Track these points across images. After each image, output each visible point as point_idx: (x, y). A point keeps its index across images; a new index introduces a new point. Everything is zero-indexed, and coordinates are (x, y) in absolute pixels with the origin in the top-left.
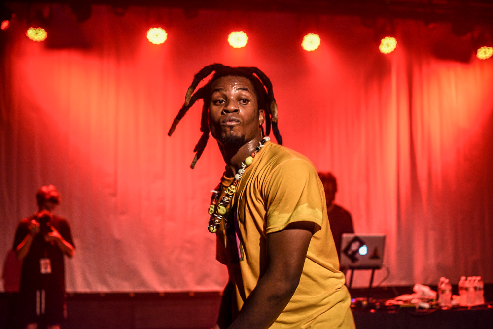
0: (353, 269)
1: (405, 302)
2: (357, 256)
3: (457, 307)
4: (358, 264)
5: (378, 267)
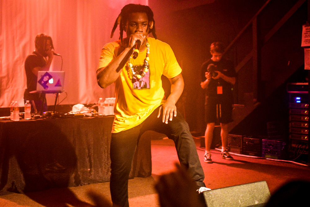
2: (48, 84)
4: (48, 89)
5: (60, 92)
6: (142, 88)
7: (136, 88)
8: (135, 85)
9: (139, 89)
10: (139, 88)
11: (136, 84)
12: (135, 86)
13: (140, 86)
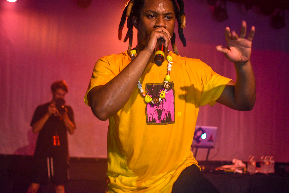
0: (197, 147)
1: (227, 169)
2: (200, 139)
3: (258, 174)
4: (200, 144)
5: (212, 147)
6: (163, 122)
7: (152, 122)
8: (151, 117)
9: (158, 124)
10: (158, 121)
11: (152, 115)
12: (151, 119)
13: (159, 118)
